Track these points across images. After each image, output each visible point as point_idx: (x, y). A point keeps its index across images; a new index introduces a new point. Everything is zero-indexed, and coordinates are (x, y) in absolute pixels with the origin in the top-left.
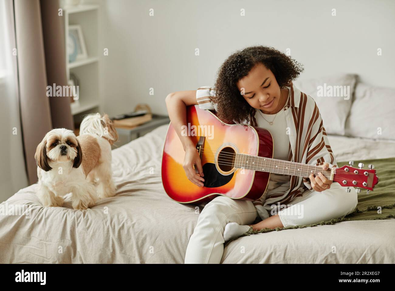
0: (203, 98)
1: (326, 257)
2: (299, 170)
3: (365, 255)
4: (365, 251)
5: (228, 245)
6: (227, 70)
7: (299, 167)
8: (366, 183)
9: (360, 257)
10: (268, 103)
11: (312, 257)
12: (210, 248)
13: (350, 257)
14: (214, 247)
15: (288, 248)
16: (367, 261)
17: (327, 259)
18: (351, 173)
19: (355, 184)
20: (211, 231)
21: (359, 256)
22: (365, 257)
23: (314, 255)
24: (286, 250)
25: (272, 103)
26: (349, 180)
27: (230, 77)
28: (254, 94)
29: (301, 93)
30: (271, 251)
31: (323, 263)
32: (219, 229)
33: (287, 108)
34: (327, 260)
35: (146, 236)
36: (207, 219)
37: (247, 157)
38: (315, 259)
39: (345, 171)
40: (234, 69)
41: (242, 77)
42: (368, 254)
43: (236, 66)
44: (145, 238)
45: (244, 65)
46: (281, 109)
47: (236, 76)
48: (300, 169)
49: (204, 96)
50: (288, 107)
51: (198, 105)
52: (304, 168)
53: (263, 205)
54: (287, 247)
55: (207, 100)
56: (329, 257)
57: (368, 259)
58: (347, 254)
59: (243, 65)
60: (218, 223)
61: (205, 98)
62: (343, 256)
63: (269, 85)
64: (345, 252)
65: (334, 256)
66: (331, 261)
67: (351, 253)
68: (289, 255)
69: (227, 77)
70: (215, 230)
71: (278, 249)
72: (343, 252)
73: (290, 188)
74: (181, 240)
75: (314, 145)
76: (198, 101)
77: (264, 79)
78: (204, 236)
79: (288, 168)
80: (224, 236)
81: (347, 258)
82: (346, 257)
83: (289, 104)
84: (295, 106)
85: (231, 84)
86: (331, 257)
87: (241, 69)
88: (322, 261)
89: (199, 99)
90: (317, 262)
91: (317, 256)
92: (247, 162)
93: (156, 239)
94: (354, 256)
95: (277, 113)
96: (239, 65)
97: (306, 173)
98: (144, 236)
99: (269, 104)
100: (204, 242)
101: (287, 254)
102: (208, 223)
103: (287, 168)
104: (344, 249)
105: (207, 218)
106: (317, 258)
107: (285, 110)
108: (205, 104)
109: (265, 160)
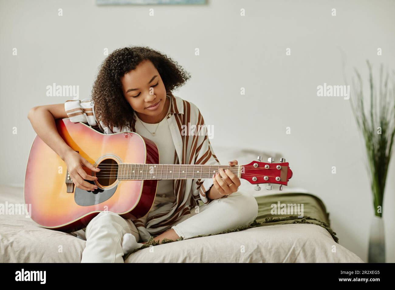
0: (74, 110)
1: (251, 255)
2: (198, 172)
3: (294, 248)
4: (293, 244)
5: (127, 258)
6: (112, 63)
7: (199, 169)
8: (279, 177)
9: (289, 251)
10: (154, 103)
11: (234, 257)
12: (112, 260)
13: (277, 253)
14: (116, 257)
15: (204, 250)
16: (297, 255)
17: (252, 256)
18: (261, 168)
19: (267, 180)
20: (109, 241)
21: (287, 251)
22: (294, 251)
23: (236, 255)
24: (202, 253)
25: (159, 104)
26: (259, 176)
27: (115, 70)
28: (139, 92)
29: (183, 100)
30: (185, 256)
31: (248, 262)
32: (118, 239)
33: (170, 115)
34: (252, 258)
35: (29, 254)
36: (103, 229)
37: (133, 166)
38: (237, 259)
39: (253, 167)
40: (120, 61)
41: (129, 70)
42: (297, 247)
43: (123, 58)
44: (27, 257)
45: (132, 57)
46: (164, 118)
47: (122, 69)
48: (200, 171)
49: (74, 108)
50: (172, 114)
51: (68, 117)
52: (205, 169)
53: (145, 227)
54: (202, 249)
55: (79, 112)
56: (254, 254)
57: (298, 253)
58: (274, 250)
59: (130, 58)
60: (115, 232)
61: (77, 109)
62: (270, 252)
63: (157, 84)
64: (271, 248)
65: (259, 253)
66: (256, 259)
67: (278, 249)
68: (207, 258)
69: (111, 70)
70: (113, 240)
71: (192, 253)
72: (269, 247)
73: (176, 204)
74: (71, 256)
75: (201, 154)
76: (68, 114)
77: (153, 76)
78: (102, 247)
79: (185, 171)
80: (124, 247)
81: (275, 253)
82: (273, 253)
83: (172, 111)
84: (180, 113)
85: (116, 77)
86: (256, 255)
87: (128, 61)
88: (247, 259)
89: (69, 111)
90: (241, 261)
91: (240, 255)
92: (133, 172)
93: (42, 257)
94: (282, 251)
95: (160, 123)
96: (127, 58)
97: (208, 175)
98: (26, 255)
99: (155, 105)
100: (104, 253)
101: (203, 257)
102: (105, 233)
103: (183, 172)
104: (270, 244)
105: (102, 227)
106: (239, 257)
107: (168, 118)
108: (76, 117)
109: (155, 166)
